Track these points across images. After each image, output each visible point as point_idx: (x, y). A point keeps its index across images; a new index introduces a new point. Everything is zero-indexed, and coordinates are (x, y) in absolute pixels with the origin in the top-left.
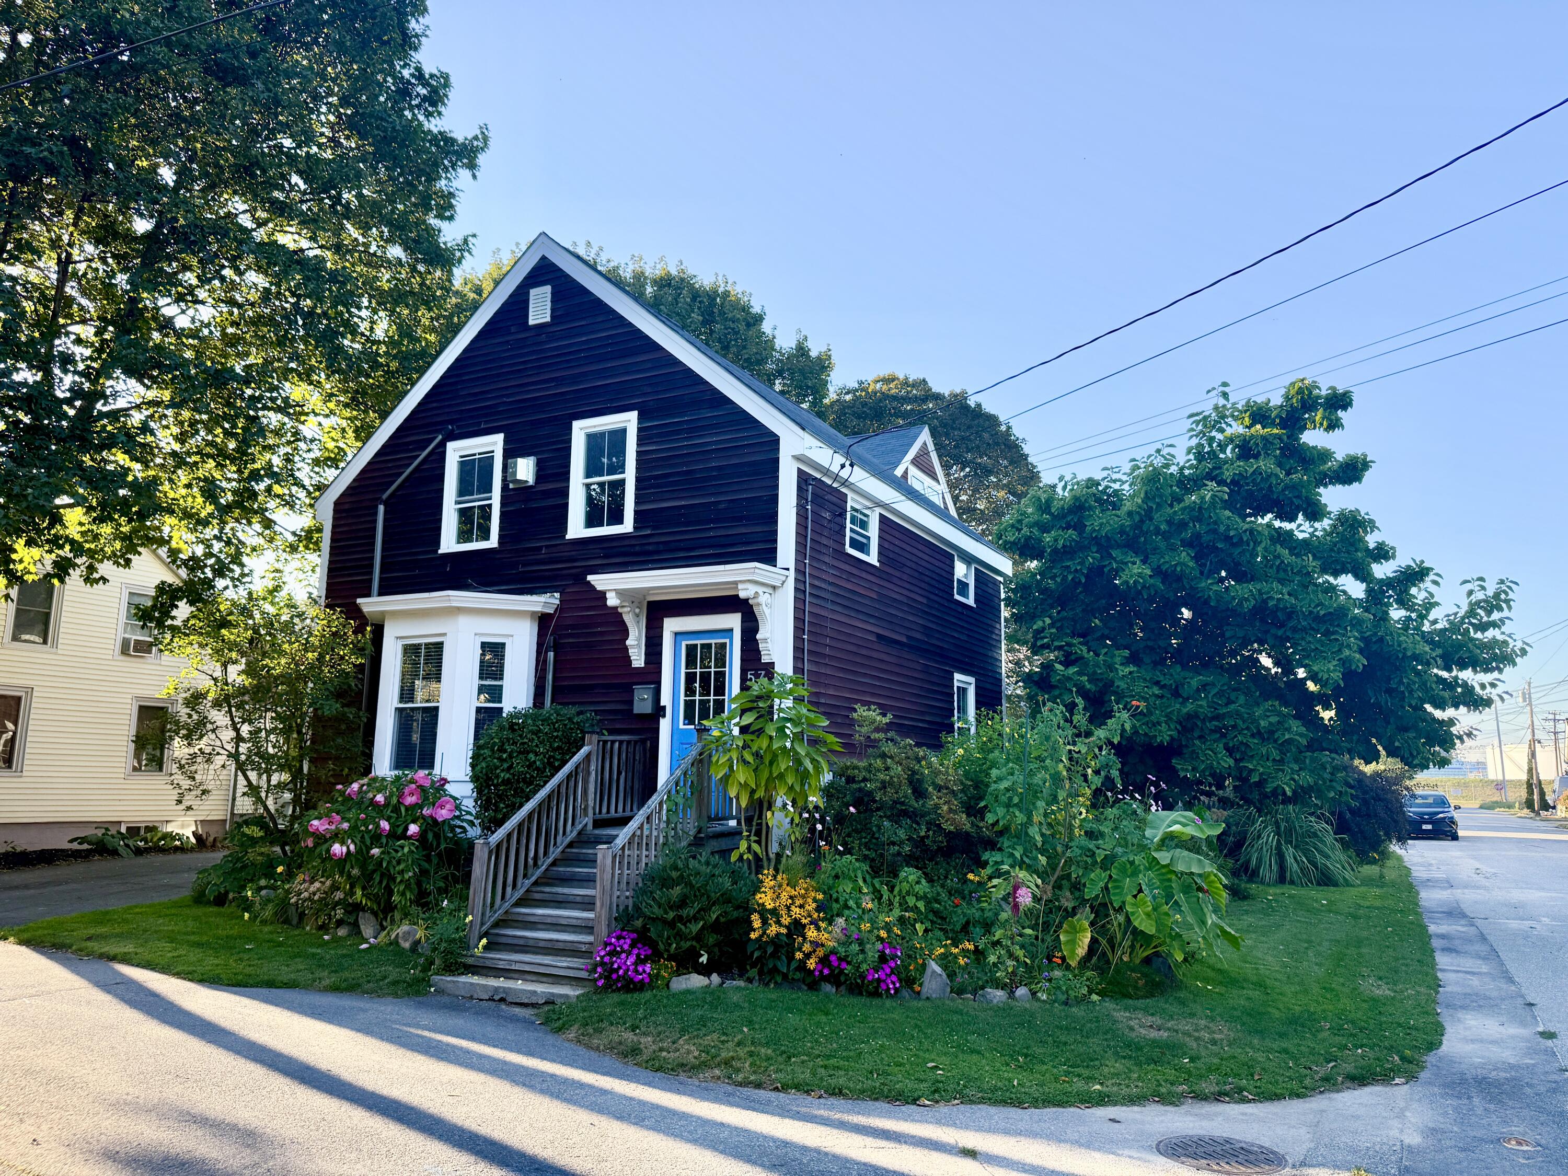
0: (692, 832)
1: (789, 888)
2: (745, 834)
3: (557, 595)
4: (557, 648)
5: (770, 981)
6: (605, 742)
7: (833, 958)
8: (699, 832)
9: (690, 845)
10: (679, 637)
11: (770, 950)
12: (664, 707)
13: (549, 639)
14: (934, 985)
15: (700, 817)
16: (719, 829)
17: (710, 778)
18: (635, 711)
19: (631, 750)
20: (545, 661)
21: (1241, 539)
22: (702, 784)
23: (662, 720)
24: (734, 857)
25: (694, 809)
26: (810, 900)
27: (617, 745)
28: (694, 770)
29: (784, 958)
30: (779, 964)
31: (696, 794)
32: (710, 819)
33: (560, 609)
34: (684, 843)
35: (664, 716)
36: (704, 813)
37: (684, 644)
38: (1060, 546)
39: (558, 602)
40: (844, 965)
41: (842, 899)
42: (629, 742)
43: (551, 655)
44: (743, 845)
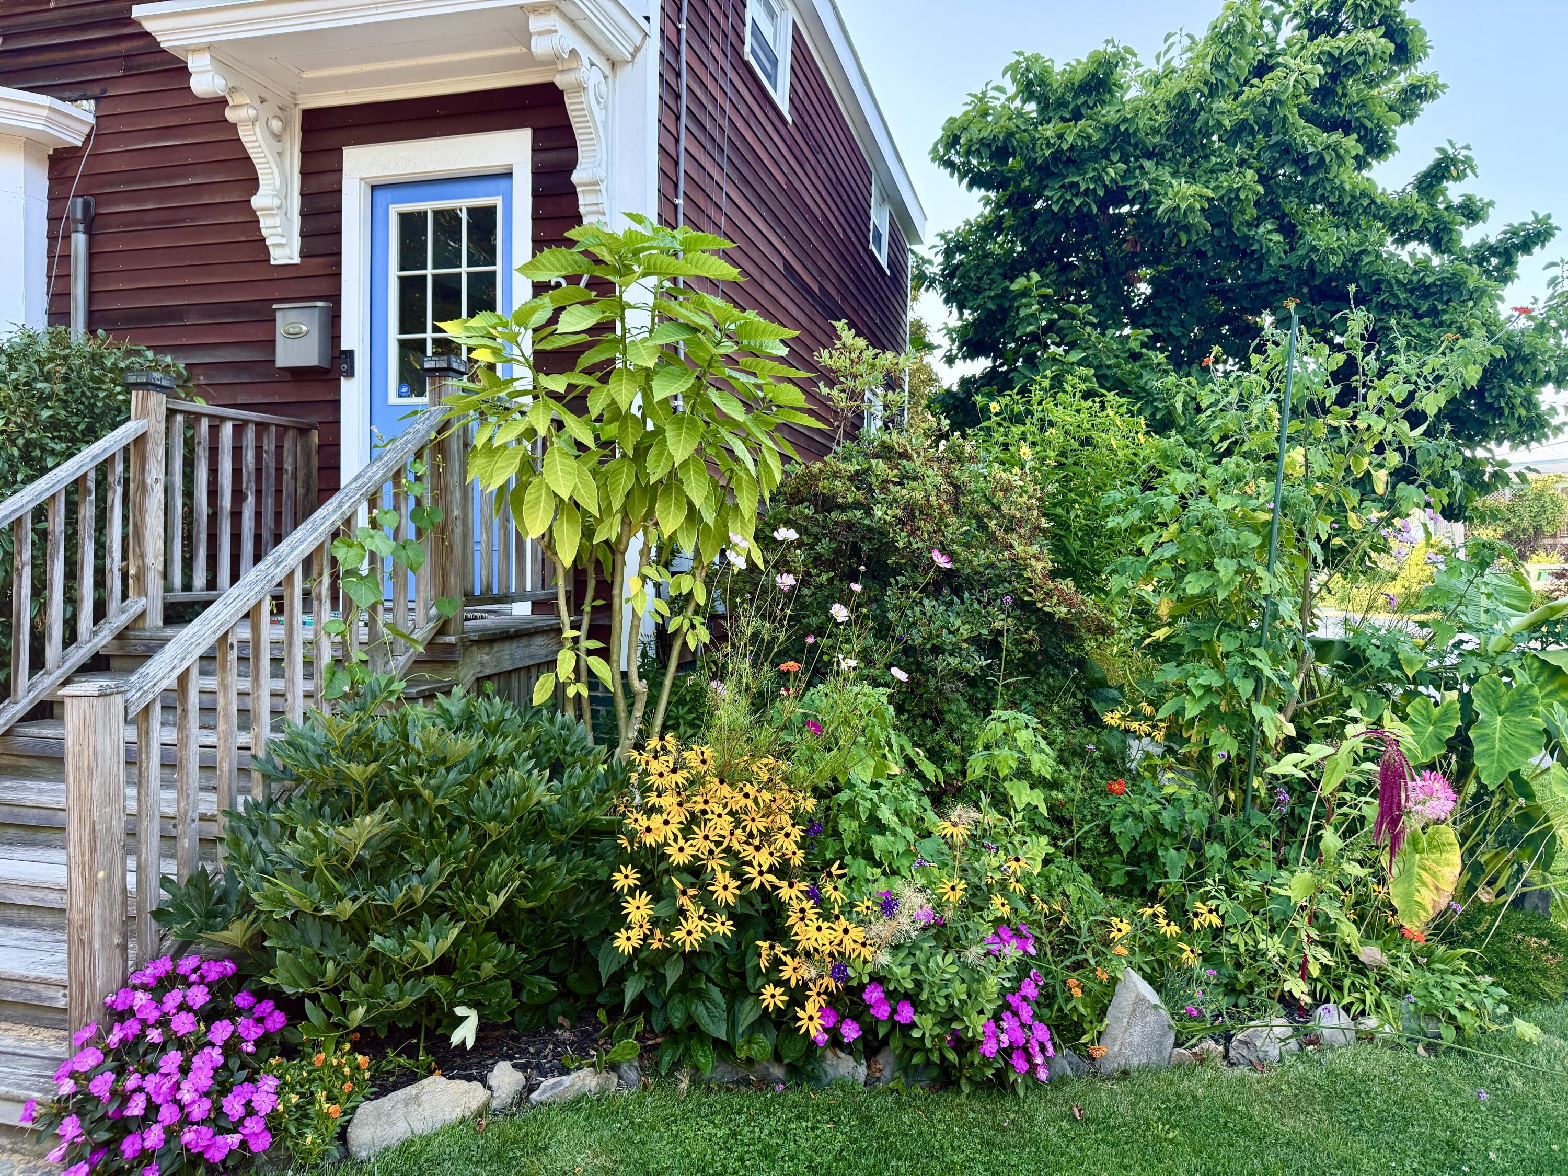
0: (423, 633)
1: (725, 790)
2: (569, 633)
3: (89, 105)
4: (91, 227)
5: (676, 1066)
6: (193, 419)
7: (873, 995)
8: (442, 630)
9: (418, 663)
10: (380, 195)
11: (673, 974)
12: (350, 354)
13: (77, 207)
14: (1136, 1034)
15: (443, 591)
16: (491, 621)
17: (466, 490)
18: (281, 362)
19: (269, 445)
20: (66, 257)
21: (1322, 160)
22: (447, 511)
23: (346, 385)
24: (542, 692)
25: (426, 571)
26: (784, 820)
27: (227, 430)
28: (422, 468)
29: (716, 993)
30: (700, 1011)
31: (429, 534)
32: (470, 598)
33: (96, 135)
34: (401, 661)
35: (350, 374)
36: (454, 581)
37: (394, 211)
38: (1065, 147)
39: (91, 120)
40: (906, 1013)
41: (864, 808)
42: (261, 427)
43: (79, 240)
44: (566, 662)
